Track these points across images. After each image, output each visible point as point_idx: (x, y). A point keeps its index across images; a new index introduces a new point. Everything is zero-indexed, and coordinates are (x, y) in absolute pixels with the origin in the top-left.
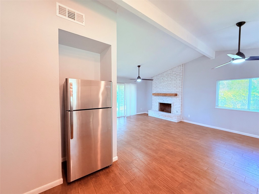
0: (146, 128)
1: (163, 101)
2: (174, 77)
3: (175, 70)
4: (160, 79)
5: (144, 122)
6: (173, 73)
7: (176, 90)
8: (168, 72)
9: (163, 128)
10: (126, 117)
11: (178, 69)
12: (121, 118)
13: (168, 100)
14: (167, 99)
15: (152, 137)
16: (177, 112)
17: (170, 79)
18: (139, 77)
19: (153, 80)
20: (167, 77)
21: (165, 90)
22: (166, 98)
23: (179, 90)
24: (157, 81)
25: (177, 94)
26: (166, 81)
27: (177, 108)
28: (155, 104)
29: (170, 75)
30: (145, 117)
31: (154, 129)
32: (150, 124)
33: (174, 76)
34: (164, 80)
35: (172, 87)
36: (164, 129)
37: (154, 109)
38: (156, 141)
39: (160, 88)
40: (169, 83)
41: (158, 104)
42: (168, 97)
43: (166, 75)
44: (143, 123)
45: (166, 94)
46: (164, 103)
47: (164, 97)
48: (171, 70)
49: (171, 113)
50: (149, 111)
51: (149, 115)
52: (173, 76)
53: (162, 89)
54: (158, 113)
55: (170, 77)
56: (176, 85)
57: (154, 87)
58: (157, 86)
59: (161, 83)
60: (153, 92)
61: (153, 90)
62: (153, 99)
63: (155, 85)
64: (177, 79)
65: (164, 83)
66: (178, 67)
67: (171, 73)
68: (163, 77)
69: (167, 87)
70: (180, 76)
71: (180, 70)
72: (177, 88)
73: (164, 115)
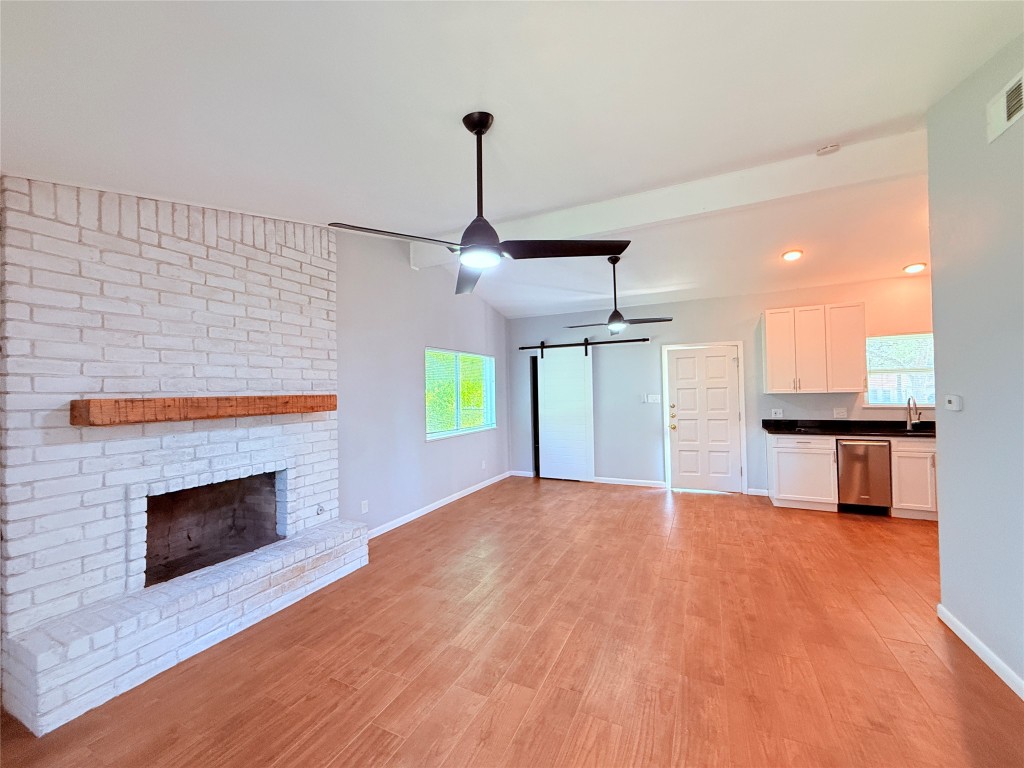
1: (198, 465)
6: (287, 252)
11: (317, 244)
14: (243, 439)
16: (321, 511)
17: (267, 292)
21: (229, 372)
26: (228, 296)
29: (262, 256)
42: (258, 424)
45: (276, 398)
46: (219, 478)
47: (210, 429)
48: (270, 225)
55: (266, 275)
56: (306, 342)
57: (58, 326)
58: (112, 314)
59: (176, 293)
60: (37, 379)
61: (23, 359)
62: (24, 485)
63: (81, 295)
64: (310, 302)
65: (207, 309)
66: (317, 230)
67: (272, 247)
68: (202, 251)
69: (241, 346)
70: (329, 291)
71: (326, 256)
72: (312, 360)
73: (284, 575)
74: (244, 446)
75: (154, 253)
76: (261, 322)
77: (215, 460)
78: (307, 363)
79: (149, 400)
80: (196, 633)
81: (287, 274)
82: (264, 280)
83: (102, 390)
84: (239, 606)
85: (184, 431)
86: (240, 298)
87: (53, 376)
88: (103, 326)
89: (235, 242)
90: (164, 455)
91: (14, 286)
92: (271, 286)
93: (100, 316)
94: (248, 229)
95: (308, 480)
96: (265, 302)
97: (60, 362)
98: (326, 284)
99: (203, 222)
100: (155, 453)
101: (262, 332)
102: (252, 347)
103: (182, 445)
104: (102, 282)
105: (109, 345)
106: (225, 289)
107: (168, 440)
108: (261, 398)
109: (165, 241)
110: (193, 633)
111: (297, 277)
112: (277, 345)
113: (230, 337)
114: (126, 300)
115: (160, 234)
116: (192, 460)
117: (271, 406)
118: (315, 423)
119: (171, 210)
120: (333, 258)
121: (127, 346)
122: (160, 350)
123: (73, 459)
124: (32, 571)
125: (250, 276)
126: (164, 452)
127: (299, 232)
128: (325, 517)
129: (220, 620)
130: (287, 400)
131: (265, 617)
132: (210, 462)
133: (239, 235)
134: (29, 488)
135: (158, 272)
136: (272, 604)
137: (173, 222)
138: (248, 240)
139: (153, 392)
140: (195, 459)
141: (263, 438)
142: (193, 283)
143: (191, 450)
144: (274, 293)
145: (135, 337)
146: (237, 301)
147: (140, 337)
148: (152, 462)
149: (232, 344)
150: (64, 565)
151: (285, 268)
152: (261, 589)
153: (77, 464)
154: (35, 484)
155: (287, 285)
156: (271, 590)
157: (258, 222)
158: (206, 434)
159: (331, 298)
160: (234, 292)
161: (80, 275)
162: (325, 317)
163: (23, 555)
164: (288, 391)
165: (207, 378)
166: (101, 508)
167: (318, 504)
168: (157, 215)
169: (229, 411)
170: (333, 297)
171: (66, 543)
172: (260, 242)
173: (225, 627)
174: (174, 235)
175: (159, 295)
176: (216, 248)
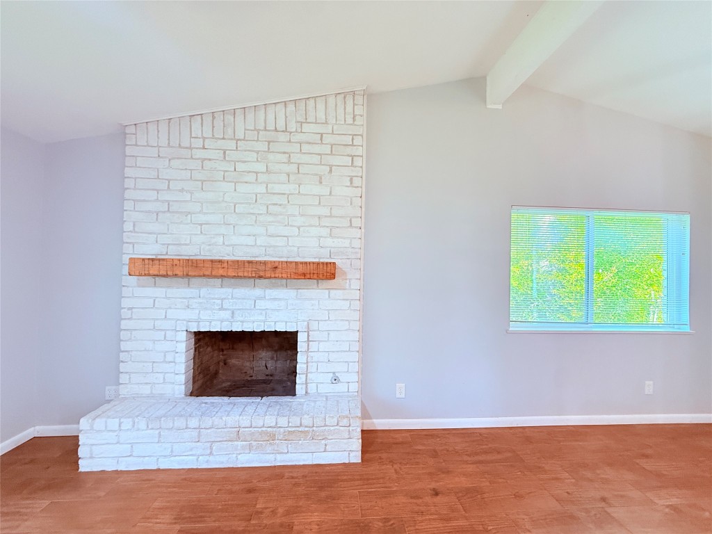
1: (225, 315)
2: (316, 159)
6: (306, 127)
7: (329, 242)
11: (340, 111)
13: (271, 305)
14: (260, 298)
16: (336, 380)
17: (286, 168)
20: (262, 147)
21: (250, 241)
22: (258, 292)
23: (347, 243)
24: (176, 163)
25: (333, 267)
26: (251, 178)
27: (332, 356)
28: (147, 345)
29: (283, 137)
34: (240, 167)
35: (300, 221)
39: (199, 218)
40: (276, 188)
41: (180, 347)
42: (274, 286)
43: (252, 135)
45: (265, 263)
48: (291, 107)
49: (292, 393)
53: (221, 230)
55: (285, 153)
56: (325, 211)
57: (146, 212)
58: (173, 201)
59: (213, 181)
60: (135, 245)
61: (130, 233)
62: (129, 309)
63: (158, 191)
64: (331, 171)
65: (235, 190)
66: (340, 98)
67: (293, 127)
68: (232, 144)
69: (261, 218)
70: (353, 157)
71: (350, 121)
72: (331, 228)
73: (252, 434)
74: (260, 304)
75: (199, 154)
76: (279, 196)
77: (237, 313)
78: (325, 232)
79: (163, 260)
80: (172, 451)
81: (305, 148)
82: (284, 158)
83: (167, 254)
84: (209, 444)
85: (214, 286)
86: (262, 178)
87: (144, 244)
88: (169, 210)
89: (258, 131)
90: (201, 303)
91: (128, 190)
92: (289, 162)
93: (167, 204)
94: (271, 117)
95: (322, 346)
96: (284, 178)
97: (147, 235)
98: (349, 150)
99: (234, 121)
100: (195, 300)
101: (280, 205)
102: (270, 219)
103: (213, 297)
104: (169, 181)
105: (172, 223)
106: (250, 172)
107: (204, 291)
109: (208, 144)
110: (170, 450)
111: (317, 149)
112: (294, 216)
113: (252, 211)
114: (182, 190)
115: (204, 138)
116: (220, 309)
117: (259, 270)
118: (331, 291)
119: (211, 118)
120: (359, 121)
121: (181, 223)
122: (201, 225)
123: (151, 298)
124: (130, 362)
125: (271, 157)
126: (201, 300)
127: (321, 106)
128: (341, 388)
129: (191, 450)
130: (277, 264)
131: (231, 466)
132: (233, 313)
133: (263, 124)
134: (130, 312)
135: (202, 167)
136: (239, 457)
137: (213, 127)
138: (271, 126)
139: (195, 255)
140: (222, 309)
141: (280, 299)
142: (225, 171)
143: (219, 302)
144: (293, 168)
145: (186, 216)
146: (259, 180)
147: (189, 216)
148: (194, 307)
149: (254, 217)
150: (144, 364)
151: (304, 143)
152: (228, 438)
153: (152, 301)
154: (134, 310)
155: (305, 159)
156: (240, 443)
157: (279, 107)
158: (230, 290)
159: (355, 164)
160: (257, 173)
161: (158, 178)
162: (349, 184)
163: (126, 351)
164: (304, 257)
165: (233, 246)
166: (163, 333)
167: (334, 373)
168: (202, 126)
169: (221, 272)
170: (358, 162)
171: (145, 350)
172: (281, 125)
173: (195, 458)
174: (213, 137)
175: (202, 184)
176: (244, 140)
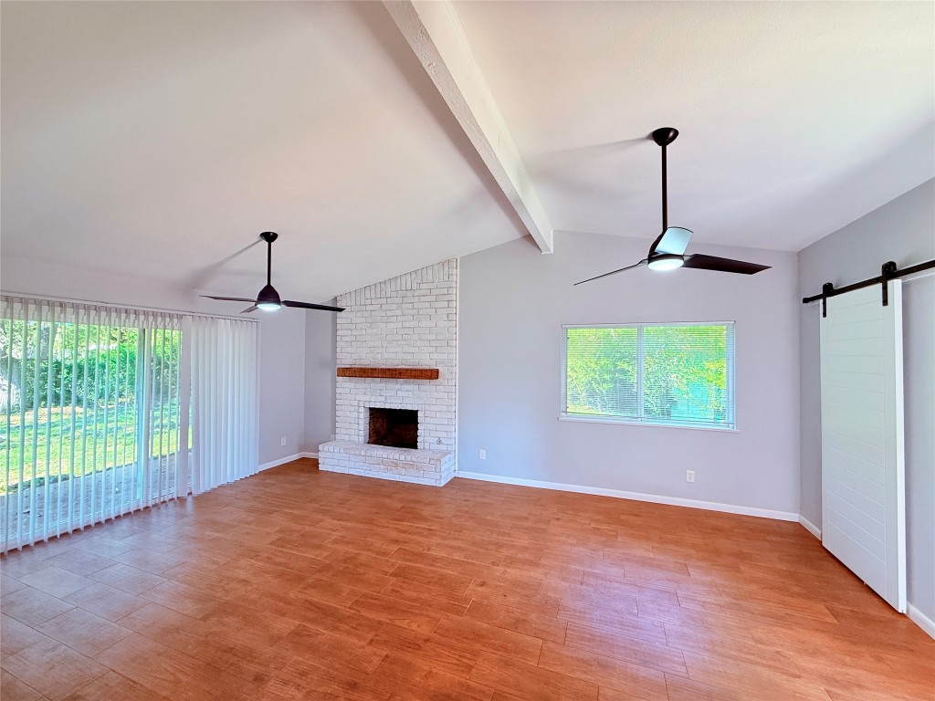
0: (311, 554)
1: (382, 399)
2: (428, 305)
3: (430, 278)
4: (369, 308)
5: (296, 519)
6: (423, 286)
7: (435, 356)
8: (404, 282)
9: (394, 535)
10: (190, 499)
11: (441, 273)
12: (154, 510)
13: (405, 394)
14: (400, 390)
15: (343, 619)
16: (439, 442)
17: (412, 312)
18: (268, 294)
19: (341, 310)
20: (399, 300)
21: (394, 356)
22: (398, 386)
23: (446, 357)
24: (359, 314)
25: (437, 371)
26: (394, 319)
27: (439, 428)
28: (348, 413)
29: (409, 294)
30: (302, 479)
31: (352, 550)
32: (329, 522)
33: (428, 299)
34: (389, 313)
35: (419, 343)
36: (396, 541)
37: (347, 438)
38: (371, 642)
39: (371, 344)
40: (407, 325)
41: (362, 416)
42: (407, 383)
43: (394, 294)
44: (295, 526)
45: (396, 370)
46: (387, 407)
48: (414, 275)
49: (416, 447)
50: (320, 447)
51: (321, 467)
52: (422, 299)
53: (380, 350)
54: (363, 453)
55: (411, 303)
56: (433, 337)
59: (376, 323)
61: (339, 354)
63: (351, 330)
64: (436, 311)
65: (386, 327)
66: (441, 265)
67: (415, 287)
68: (385, 301)
69: (399, 343)
71: (447, 279)
72: (436, 347)
76: (408, 329)
78: (432, 349)
82: (411, 306)
86: (400, 319)
89: (397, 291)
90: (371, 392)
91: (338, 331)
92: (413, 308)
95: (432, 420)
96: (411, 318)
98: (446, 298)
99: (385, 287)
101: (409, 334)
102: (404, 343)
103: (376, 388)
106: (394, 316)
107: (372, 385)
108: (389, 370)
109: (373, 302)
110: (353, 465)
113: (395, 339)
114: (362, 329)
115: (371, 299)
118: (437, 386)
119: (374, 287)
120: (451, 278)
121: (361, 347)
122: (370, 347)
125: (404, 306)
127: (430, 272)
128: (443, 447)
132: (387, 398)
133: (400, 287)
135: (371, 315)
137: (376, 292)
138: (404, 288)
140: (380, 395)
141: (409, 391)
142: (382, 317)
143: (380, 391)
144: (415, 312)
146: (398, 321)
147: (365, 343)
149: (396, 342)
150: (346, 424)
151: (421, 296)
152: (377, 463)
153: (349, 390)
155: (421, 305)
156: (383, 466)
157: (408, 276)
159: (450, 306)
160: (397, 316)
161: (351, 323)
162: (446, 319)
165: (386, 359)
166: (354, 407)
167: (438, 437)
168: (370, 292)
170: (452, 304)
172: (409, 286)
174: (376, 297)
175: (371, 324)
176: (390, 297)
